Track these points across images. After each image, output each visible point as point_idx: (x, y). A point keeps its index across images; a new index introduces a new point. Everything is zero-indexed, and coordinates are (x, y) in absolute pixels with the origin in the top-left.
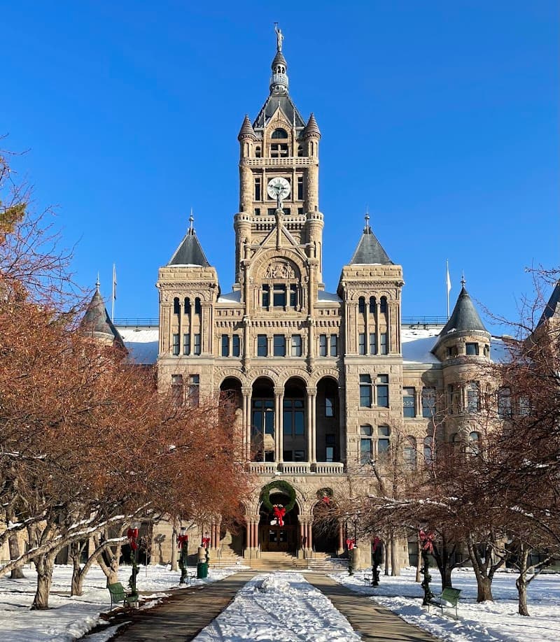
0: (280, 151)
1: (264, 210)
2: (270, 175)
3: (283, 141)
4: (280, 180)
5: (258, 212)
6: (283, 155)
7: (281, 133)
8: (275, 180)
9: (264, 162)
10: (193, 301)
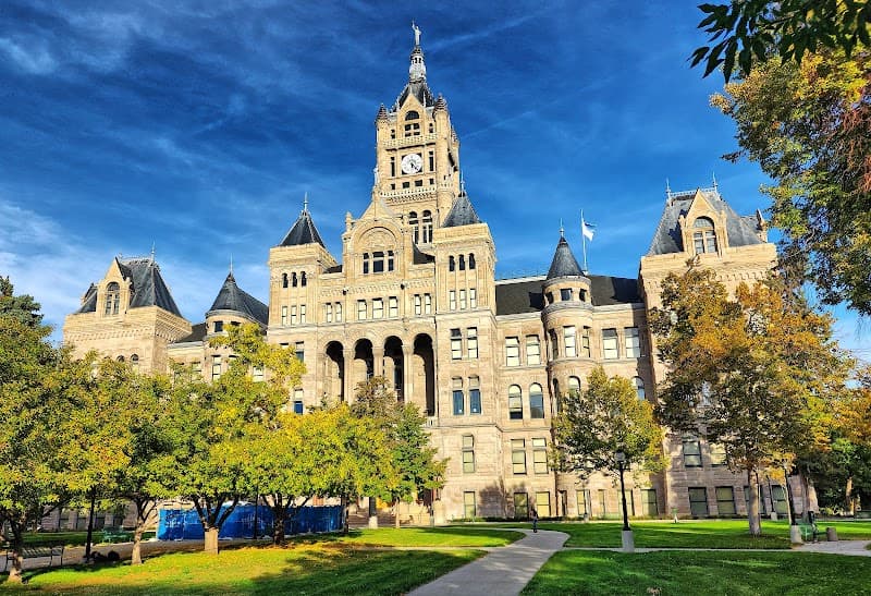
0: (412, 131)
1: (399, 184)
2: (403, 152)
3: (415, 121)
4: (412, 155)
5: (393, 187)
6: (415, 134)
7: (413, 115)
8: (409, 157)
9: (397, 143)
10: (299, 275)
